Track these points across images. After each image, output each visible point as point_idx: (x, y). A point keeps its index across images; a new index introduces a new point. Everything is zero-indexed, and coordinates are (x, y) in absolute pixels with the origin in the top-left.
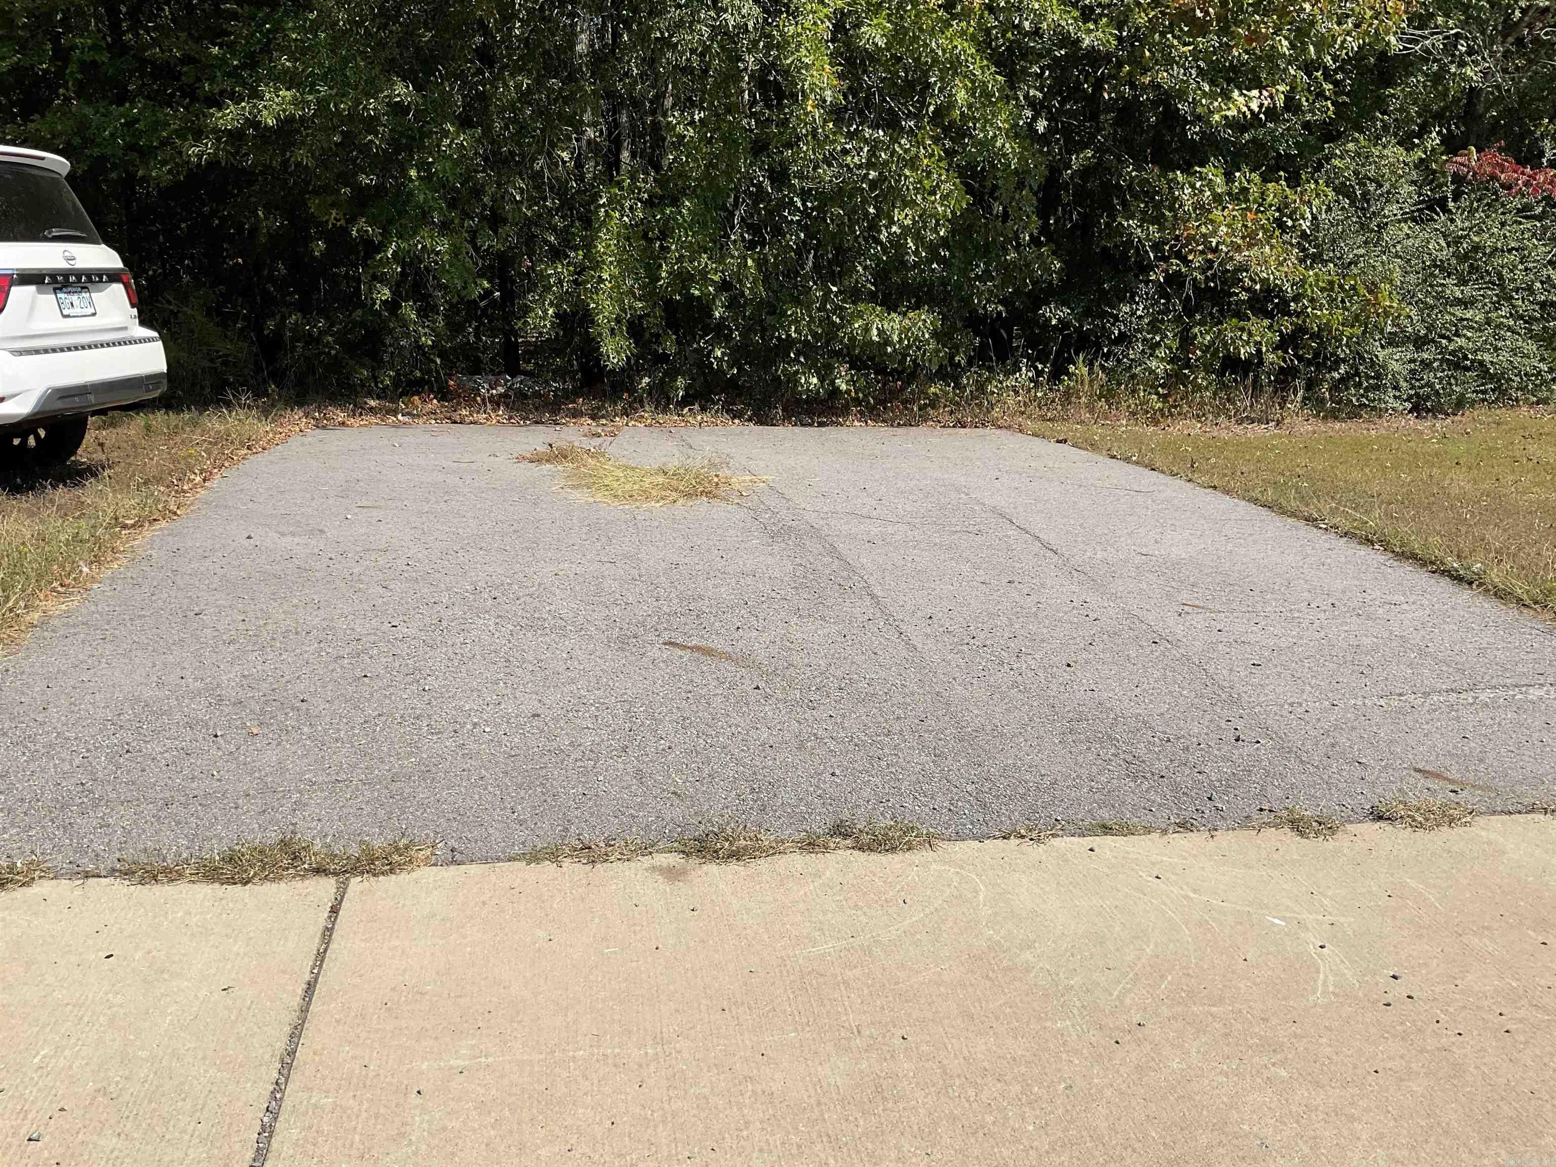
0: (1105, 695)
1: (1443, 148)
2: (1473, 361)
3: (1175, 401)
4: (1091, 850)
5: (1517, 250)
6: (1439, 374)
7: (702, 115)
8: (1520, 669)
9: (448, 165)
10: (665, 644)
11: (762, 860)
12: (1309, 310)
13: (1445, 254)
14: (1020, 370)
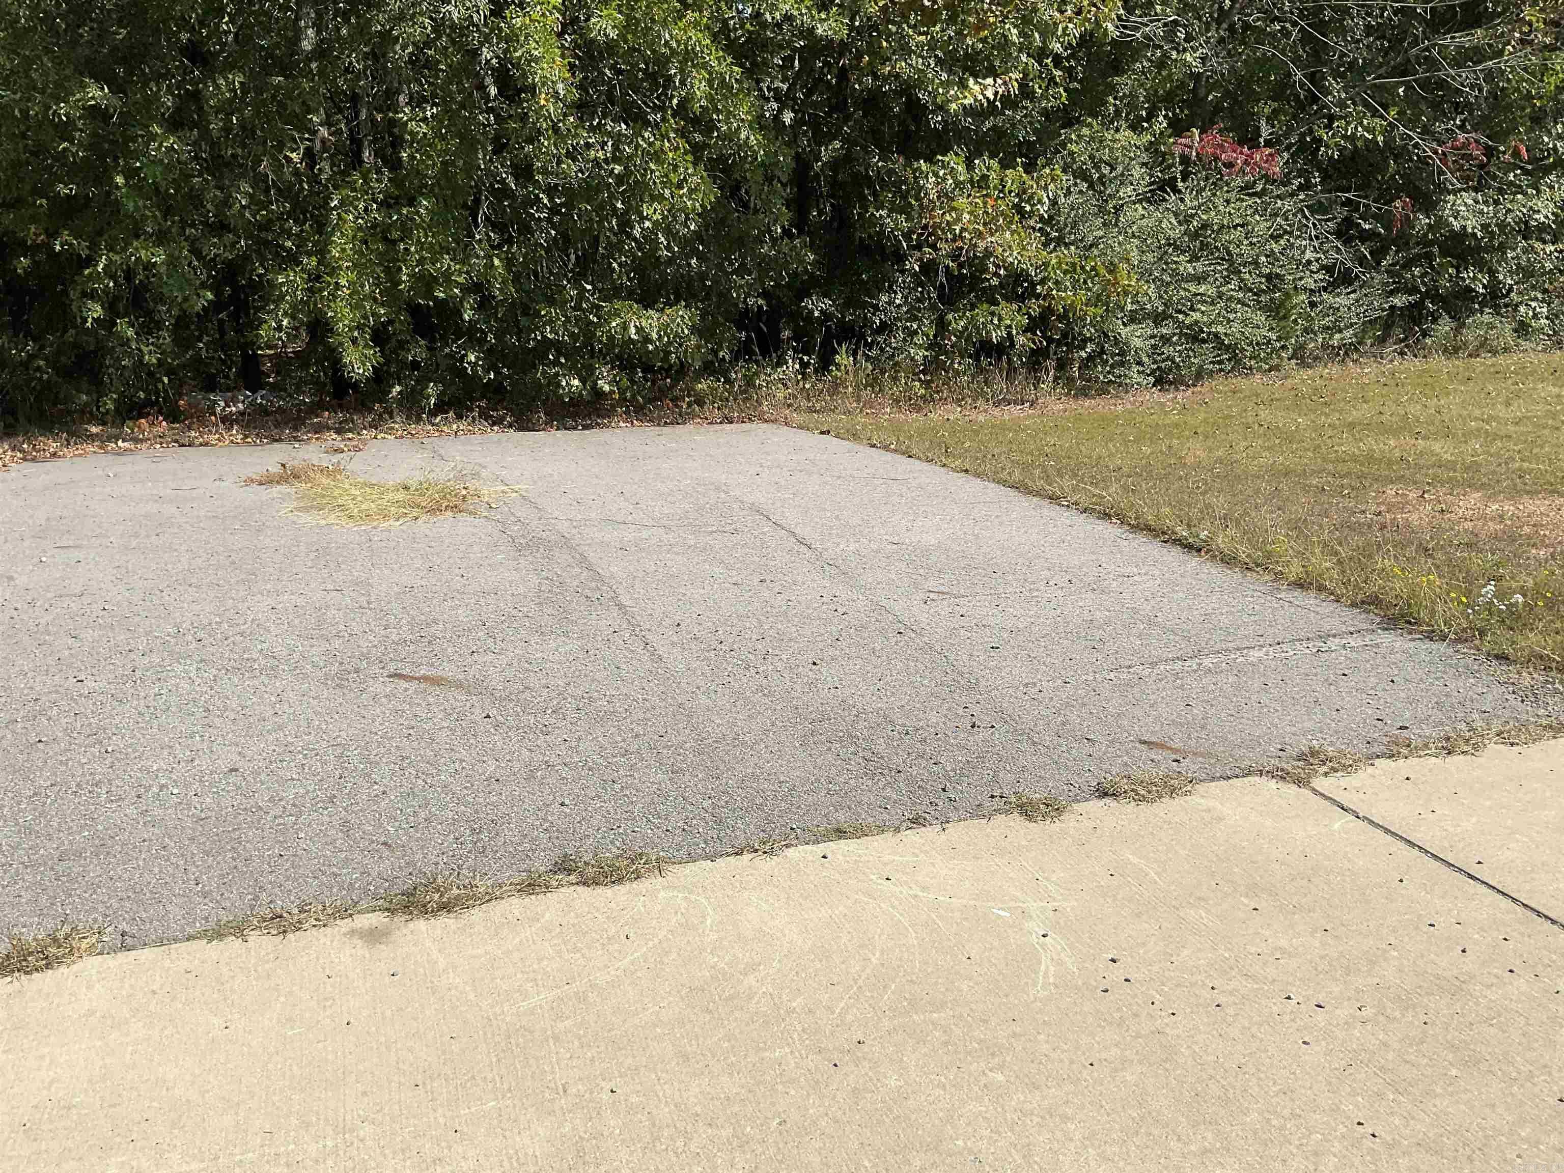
0: (847, 692)
1: (1170, 131)
2: (1209, 333)
3: (937, 386)
4: (824, 857)
5: (1242, 226)
6: (1178, 348)
7: (434, 111)
8: (1242, 632)
9: (159, 169)
10: (390, 676)
11: (477, 909)
12: (1054, 292)
13: (1176, 233)
14: (787, 363)
